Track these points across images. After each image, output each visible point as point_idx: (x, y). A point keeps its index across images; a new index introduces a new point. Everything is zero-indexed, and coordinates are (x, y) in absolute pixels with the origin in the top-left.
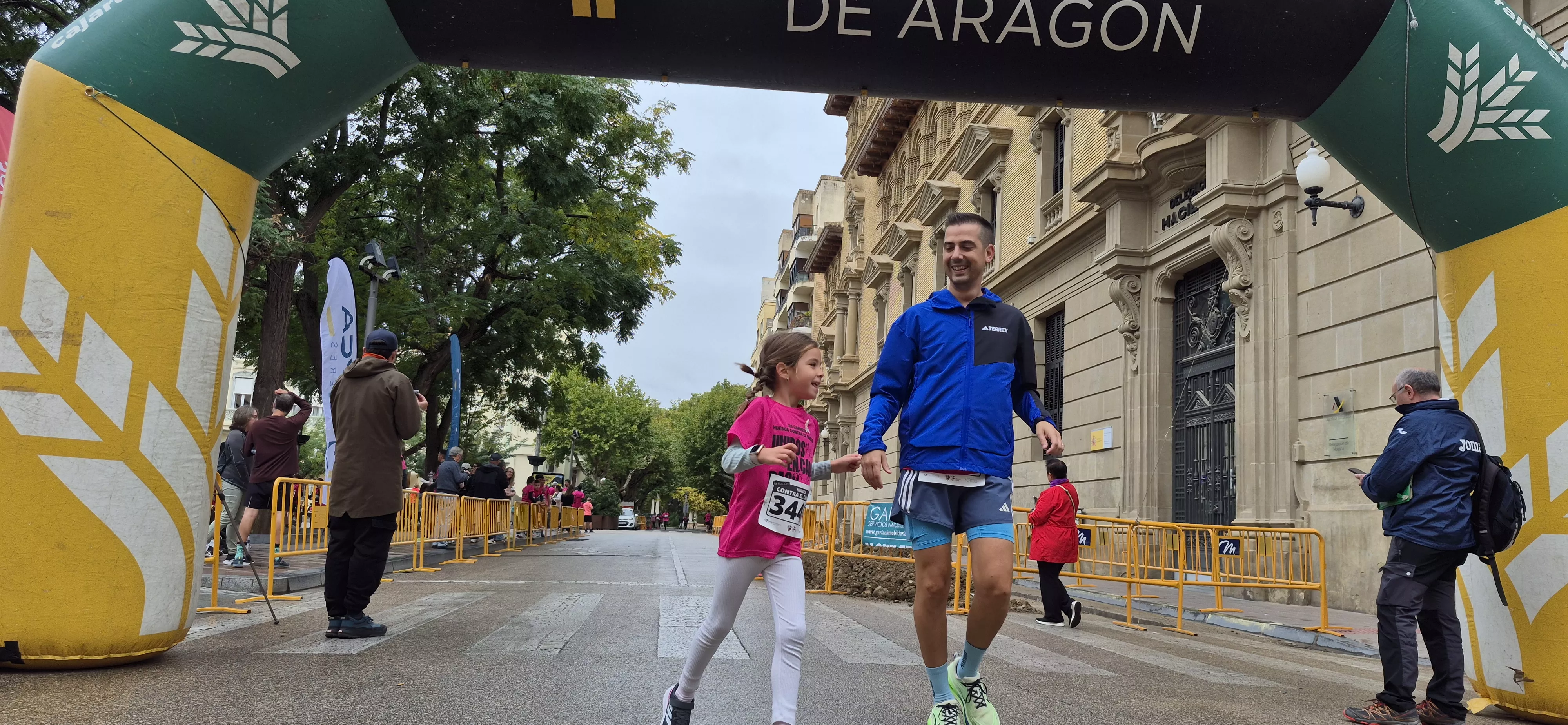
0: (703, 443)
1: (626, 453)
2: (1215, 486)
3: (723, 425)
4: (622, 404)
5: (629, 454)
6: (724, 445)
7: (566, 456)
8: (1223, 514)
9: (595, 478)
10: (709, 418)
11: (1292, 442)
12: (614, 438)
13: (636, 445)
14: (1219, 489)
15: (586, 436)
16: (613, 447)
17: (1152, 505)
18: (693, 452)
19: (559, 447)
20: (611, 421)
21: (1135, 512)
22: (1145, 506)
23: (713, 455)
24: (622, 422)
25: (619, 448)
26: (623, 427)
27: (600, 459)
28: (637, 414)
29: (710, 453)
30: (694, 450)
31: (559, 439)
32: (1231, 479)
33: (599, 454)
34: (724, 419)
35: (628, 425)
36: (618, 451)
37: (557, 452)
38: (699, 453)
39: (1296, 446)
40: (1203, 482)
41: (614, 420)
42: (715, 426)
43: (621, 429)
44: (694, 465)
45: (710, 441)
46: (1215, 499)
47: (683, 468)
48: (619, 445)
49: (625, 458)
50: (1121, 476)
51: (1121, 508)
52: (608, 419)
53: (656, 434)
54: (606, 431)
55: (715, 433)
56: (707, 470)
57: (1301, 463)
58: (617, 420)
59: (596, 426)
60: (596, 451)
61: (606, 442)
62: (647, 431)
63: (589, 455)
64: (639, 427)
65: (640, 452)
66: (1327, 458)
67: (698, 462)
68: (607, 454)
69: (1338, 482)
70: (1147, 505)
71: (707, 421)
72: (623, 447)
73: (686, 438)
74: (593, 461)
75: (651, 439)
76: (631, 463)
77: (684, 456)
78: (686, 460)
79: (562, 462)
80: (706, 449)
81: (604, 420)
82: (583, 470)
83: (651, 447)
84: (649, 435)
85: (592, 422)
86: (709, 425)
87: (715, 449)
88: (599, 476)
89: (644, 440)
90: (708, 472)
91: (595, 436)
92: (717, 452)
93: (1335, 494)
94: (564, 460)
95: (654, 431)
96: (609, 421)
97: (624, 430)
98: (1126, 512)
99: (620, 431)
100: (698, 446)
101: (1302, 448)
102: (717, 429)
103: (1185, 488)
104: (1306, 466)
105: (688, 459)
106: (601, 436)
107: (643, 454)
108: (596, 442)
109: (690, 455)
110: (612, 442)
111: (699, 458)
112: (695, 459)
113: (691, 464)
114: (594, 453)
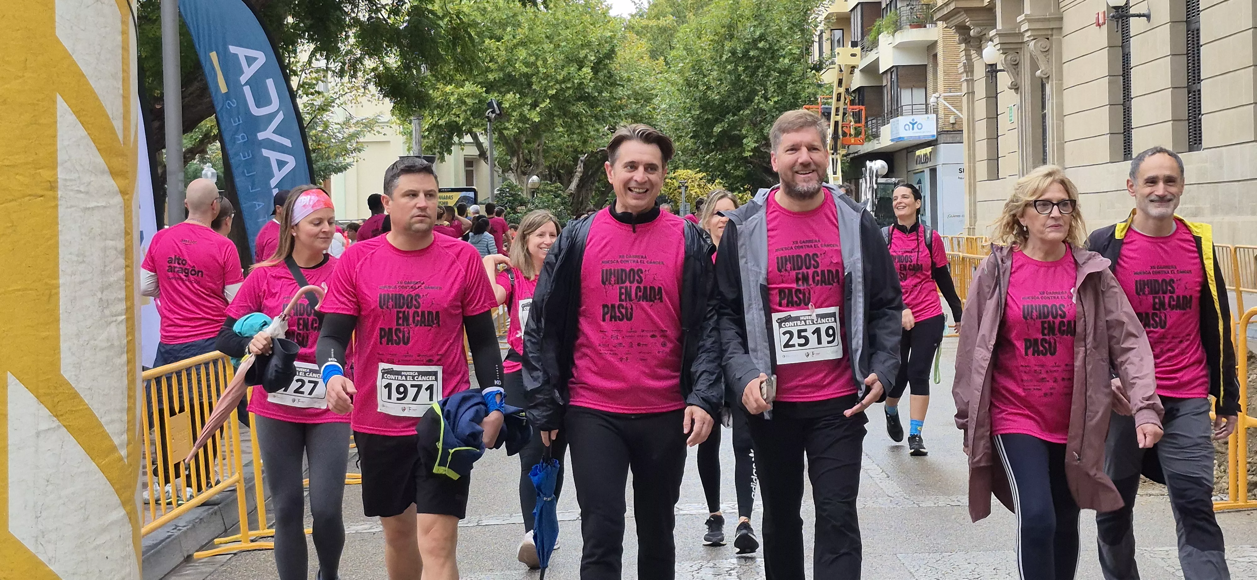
0: (724, 88)
3: (761, 49)
4: (555, 26)
5: (580, 127)
6: (766, 90)
10: (732, 37)
12: (547, 96)
13: (592, 106)
16: (549, 114)
18: (703, 108)
19: (442, 122)
20: (539, 63)
23: (747, 112)
24: (560, 63)
25: (559, 116)
26: (564, 73)
27: (524, 140)
28: (588, 44)
29: (739, 109)
30: (706, 105)
33: (521, 132)
34: (762, 38)
35: (573, 69)
36: (559, 121)
38: (719, 111)
41: (545, 61)
42: (746, 53)
43: (560, 77)
44: (710, 135)
45: (737, 84)
47: (689, 143)
48: (560, 109)
49: (573, 133)
52: (533, 59)
53: (629, 80)
54: (530, 85)
55: (746, 68)
56: (737, 141)
58: (550, 61)
59: (509, 75)
60: (515, 126)
61: (534, 105)
62: (610, 75)
63: (501, 134)
64: (596, 69)
65: (599, 119)
67: (717, 129)
68: (537, 130)
71: (728, 45)
73: (689, 84)
74: (511, 146)
75: (620, 92)
76: (585, 142)
78: (691, 128)
80: (732, 101)
81: (527, 64)
83: (621, 107)
84: (614, 84)
85: (501, 69)
86: (734, 52)
87: (749, 100)
88: (523, 173)
90: (741, 145)
91: (510, 96)
92: (754, 105)
95: (625, 75)
96: (534, 64)
97: (564, 81)
99: (557, 82)
100: (714, 96)
102: (751, 59)
105: (695, 125)
106: (523, 95)
107: (604, 120)
108: (513, 108)
109: (699, 117)
110: (546, 104)
111: (717, 121)
112: (711, 124)
113: (701, 133)
114: (511, 129)
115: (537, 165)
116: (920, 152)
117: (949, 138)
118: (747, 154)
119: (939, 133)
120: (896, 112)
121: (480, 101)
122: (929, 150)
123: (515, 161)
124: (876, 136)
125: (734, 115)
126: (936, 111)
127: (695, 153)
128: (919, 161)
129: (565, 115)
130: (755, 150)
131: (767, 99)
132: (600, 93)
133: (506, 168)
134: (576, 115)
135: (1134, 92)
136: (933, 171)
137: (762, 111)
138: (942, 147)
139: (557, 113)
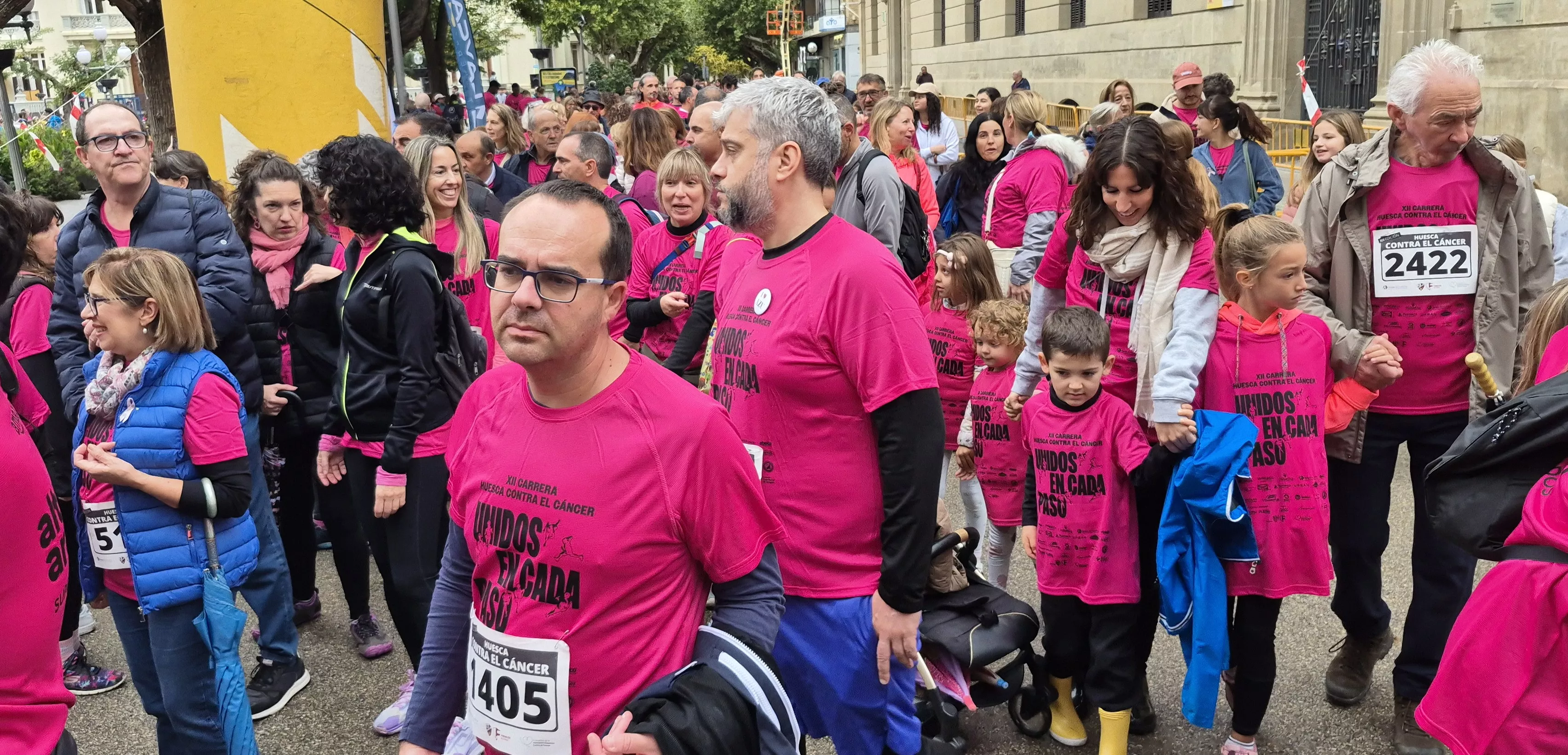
1: (635, 23)
2: (1354, 52)
5: (637, 25)
7: (564, 33)
8: (1361, 85)
9: (603, 57)
11: (1448, 7)
13: (644, 12)
14: (1359, 56)
15: (584, 8)
16: (618, 17)
17: (1279, 76)
18: (710, 12)
19: (555, 23)
21: (1259, 85)
22: (1270, 78)
23: (736, 14)
25: (624, 19)
27: (604, 33)
29: (732, 12)
30: (712, 10)
31: (553, 13)
32: (1374, 45)
33: (603, 29)
36: (625, 22)
37: (554, 30)
38: (720, 13)
39: (1452, 11)
40: (1340, 48)
44: (715, 28)
46: (1353, 68)
48: (625, 14)
49: (632, 29)
50: (1244, 42)
51: (1242, 79)
56: (731, 31)
57: (1457, 30)
60: (599, 25)
61: (610, 12)
63: (591, 29)
65: (649, 19)
66: (1487, 26)
67: (719, 25)
68: (612, 28)
69: (1498, 54)
70: (1273, 76)
72: (628, 17)
74: (597, 37)
76: (641, 34)
77: (701, 19)
78: (704, 23)
79: (561, 41)
80: (727, 8)
82: (585, 47)
83: (661, 12)
87: (737, 7)
88: (606, 54)
89: (652, 5)
91: (595, 7)
93: (1492, 68)
94: (563, 39)
98: (1248, 83)
100: (716, 4)
101: (1459, 13)
103: (1318, 54)
104: (1462, 34)
105: (706, 22)
106: (602, 6)
107: (652, 21)
108: (597, 14)
109: (708, 17)
110: (616, 11)
111: (719, 20)
112: (715, 21)
113: (710, 27)
114: (596, 27)
115: (613, 49)
116: (836, 37)
117: (852, 29)
118: (737, 40)
119: (846, 26)
120: (822, 13)
121: (578, 10)
122: (841, 36)
123: (600, 46)
124: (812, 27)
125: (729, 16)
126: (845, 13)
127: (707, 38)
128: (836, 43)
129: (628, 18)
130: (741, 37)
131: (747, 5)
132: (649, 4)
133: (595, 51)
134: (635, 19)
135: (946, 6)
136: (843, 49)
137: (745, 13)
138: (848, 34)
139: (623, 17)
